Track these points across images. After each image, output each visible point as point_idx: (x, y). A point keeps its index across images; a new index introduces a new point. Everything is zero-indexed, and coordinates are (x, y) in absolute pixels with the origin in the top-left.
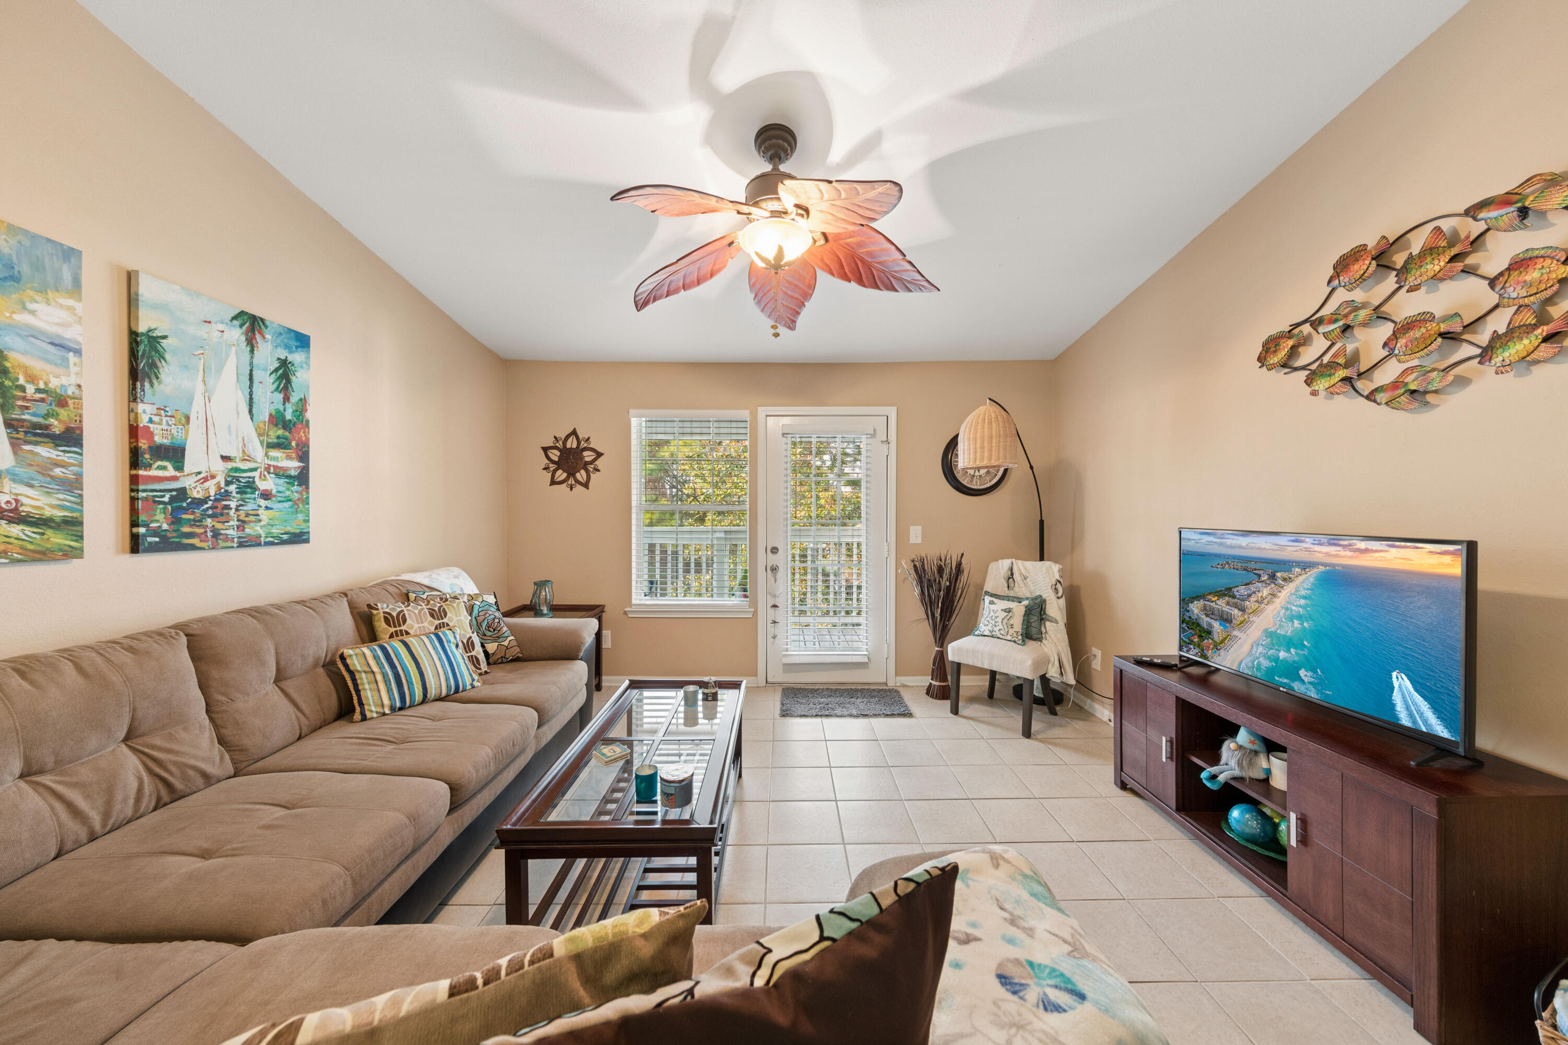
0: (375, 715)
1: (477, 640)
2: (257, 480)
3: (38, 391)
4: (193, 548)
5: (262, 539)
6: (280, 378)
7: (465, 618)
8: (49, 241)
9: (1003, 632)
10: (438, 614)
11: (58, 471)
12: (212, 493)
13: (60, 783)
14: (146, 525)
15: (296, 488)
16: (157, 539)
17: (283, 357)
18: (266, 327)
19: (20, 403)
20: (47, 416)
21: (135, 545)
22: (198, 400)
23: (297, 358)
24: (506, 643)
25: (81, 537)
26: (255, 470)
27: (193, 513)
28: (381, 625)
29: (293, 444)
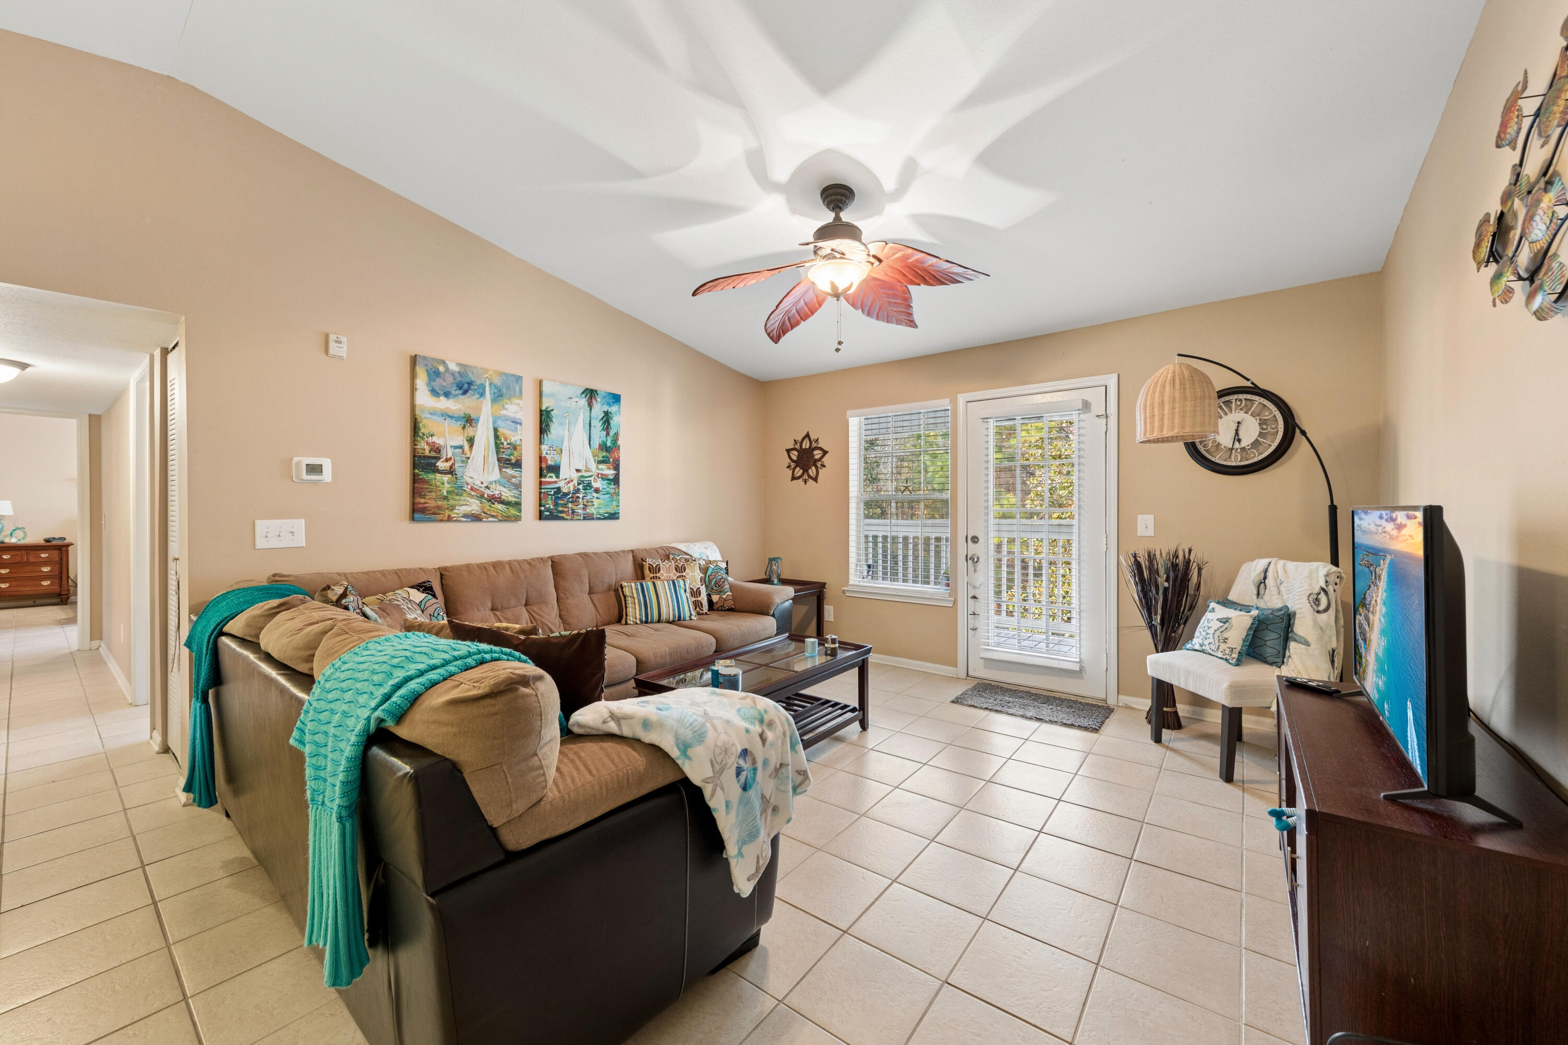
0: (632, 623)
1: (703, 590)
2: (592, 482)
3: (508, 444)
4: (563, 519)
5: (595, 516)
6: (604, 423)
7: (698, 575)
8: (512, 375)
9: (1213, 647)
10: (680, 569)
11: (513, 480)
12: (572, 490)
13: (502, 616)
14: (544, 506)
15: (612, 486)
16: (548, 513)
17: (606, 410)
18: (598, 394)
19: (502, 450)
20: (510, 455)
21: (541, 517)
22: (566, 440)
23: (613, 409)
24: (724, 597)
25: (520, 511)
26: (591, 476)
27: (563, 500)
28: (647, 571)
29: (611, 460)
